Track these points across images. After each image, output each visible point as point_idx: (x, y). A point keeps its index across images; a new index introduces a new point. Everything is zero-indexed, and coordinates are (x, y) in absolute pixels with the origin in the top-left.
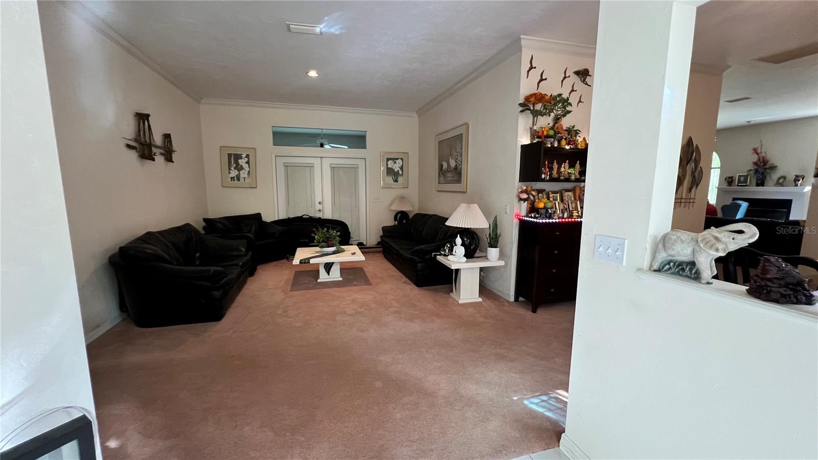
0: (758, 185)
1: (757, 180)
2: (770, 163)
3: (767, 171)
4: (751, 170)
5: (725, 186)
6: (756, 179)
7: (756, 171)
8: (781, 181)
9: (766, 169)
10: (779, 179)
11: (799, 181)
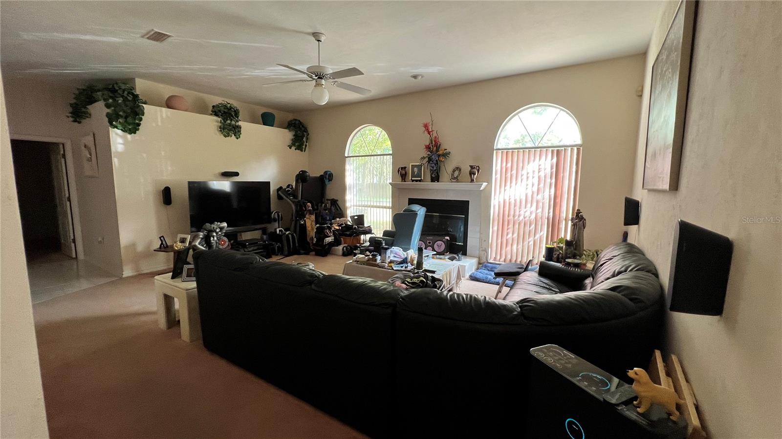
0: (433, 180)
1: (432, 172)
2: (443, 147)
3: (441, 159)
4: (424, 158)
5: (399, 180)
6: (431, 170)
7: (430, 160)
8: (456, 173)
9: (439, 156)
10: (454, 171)
11: (474, 174)
